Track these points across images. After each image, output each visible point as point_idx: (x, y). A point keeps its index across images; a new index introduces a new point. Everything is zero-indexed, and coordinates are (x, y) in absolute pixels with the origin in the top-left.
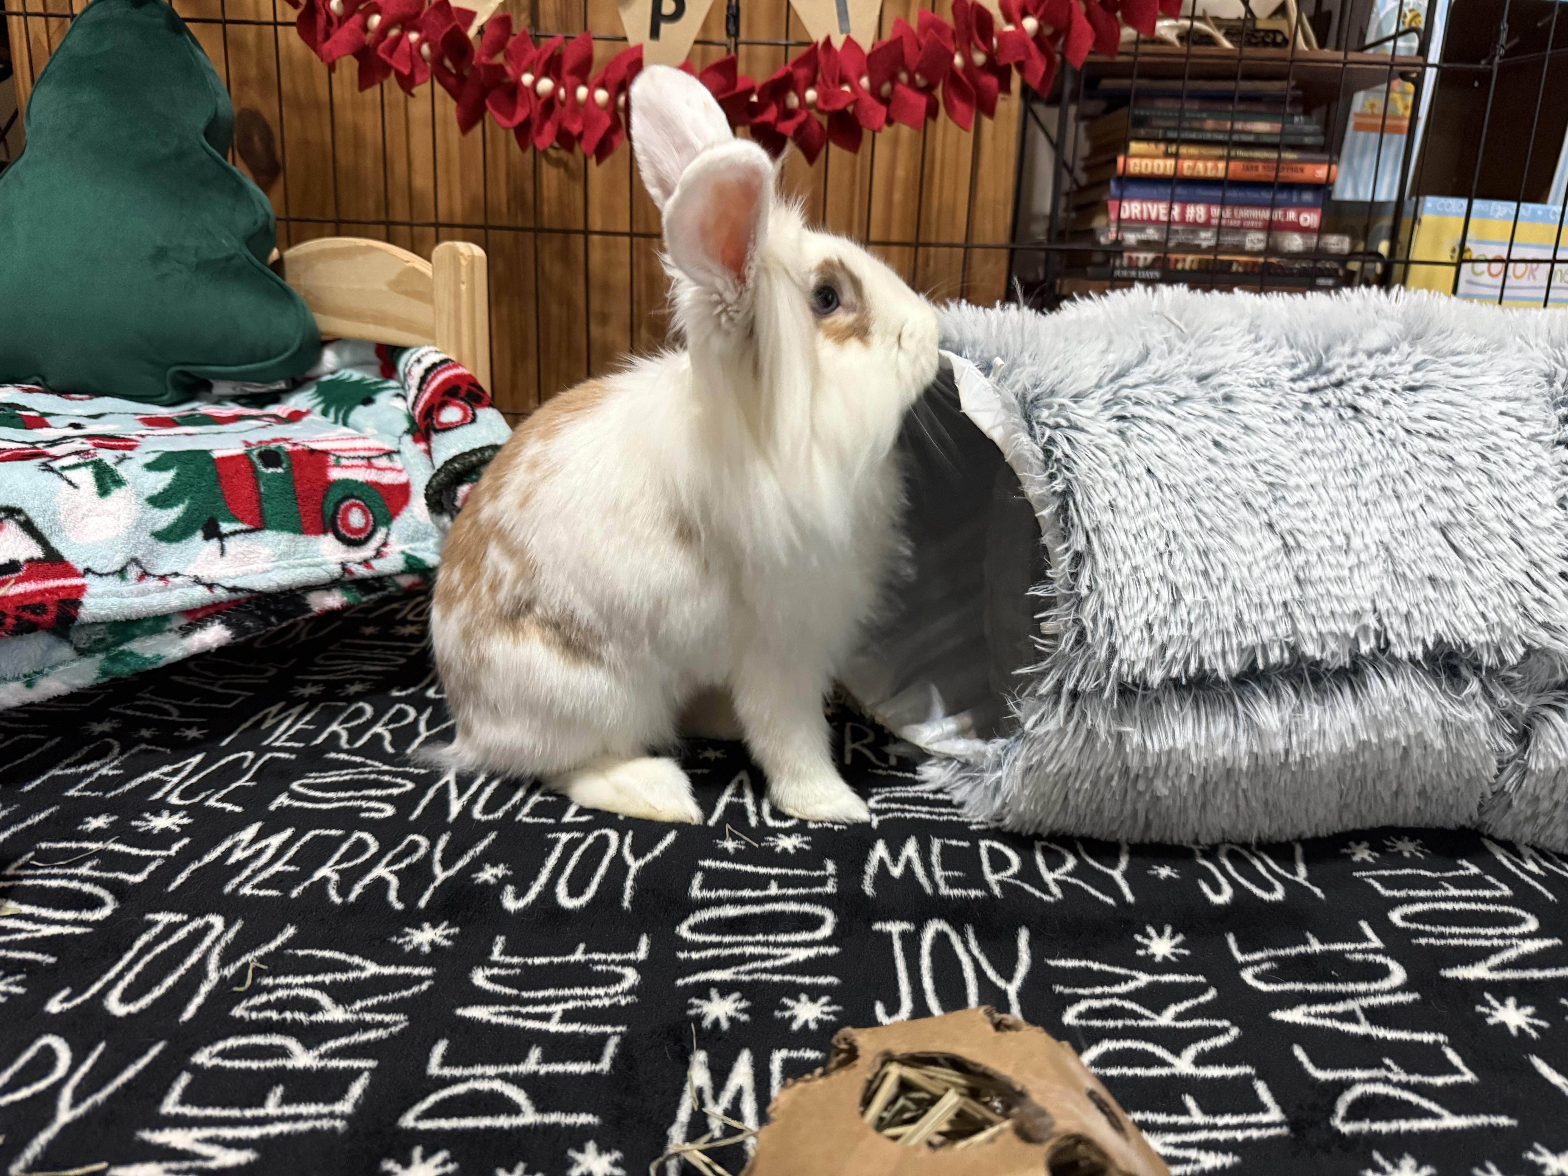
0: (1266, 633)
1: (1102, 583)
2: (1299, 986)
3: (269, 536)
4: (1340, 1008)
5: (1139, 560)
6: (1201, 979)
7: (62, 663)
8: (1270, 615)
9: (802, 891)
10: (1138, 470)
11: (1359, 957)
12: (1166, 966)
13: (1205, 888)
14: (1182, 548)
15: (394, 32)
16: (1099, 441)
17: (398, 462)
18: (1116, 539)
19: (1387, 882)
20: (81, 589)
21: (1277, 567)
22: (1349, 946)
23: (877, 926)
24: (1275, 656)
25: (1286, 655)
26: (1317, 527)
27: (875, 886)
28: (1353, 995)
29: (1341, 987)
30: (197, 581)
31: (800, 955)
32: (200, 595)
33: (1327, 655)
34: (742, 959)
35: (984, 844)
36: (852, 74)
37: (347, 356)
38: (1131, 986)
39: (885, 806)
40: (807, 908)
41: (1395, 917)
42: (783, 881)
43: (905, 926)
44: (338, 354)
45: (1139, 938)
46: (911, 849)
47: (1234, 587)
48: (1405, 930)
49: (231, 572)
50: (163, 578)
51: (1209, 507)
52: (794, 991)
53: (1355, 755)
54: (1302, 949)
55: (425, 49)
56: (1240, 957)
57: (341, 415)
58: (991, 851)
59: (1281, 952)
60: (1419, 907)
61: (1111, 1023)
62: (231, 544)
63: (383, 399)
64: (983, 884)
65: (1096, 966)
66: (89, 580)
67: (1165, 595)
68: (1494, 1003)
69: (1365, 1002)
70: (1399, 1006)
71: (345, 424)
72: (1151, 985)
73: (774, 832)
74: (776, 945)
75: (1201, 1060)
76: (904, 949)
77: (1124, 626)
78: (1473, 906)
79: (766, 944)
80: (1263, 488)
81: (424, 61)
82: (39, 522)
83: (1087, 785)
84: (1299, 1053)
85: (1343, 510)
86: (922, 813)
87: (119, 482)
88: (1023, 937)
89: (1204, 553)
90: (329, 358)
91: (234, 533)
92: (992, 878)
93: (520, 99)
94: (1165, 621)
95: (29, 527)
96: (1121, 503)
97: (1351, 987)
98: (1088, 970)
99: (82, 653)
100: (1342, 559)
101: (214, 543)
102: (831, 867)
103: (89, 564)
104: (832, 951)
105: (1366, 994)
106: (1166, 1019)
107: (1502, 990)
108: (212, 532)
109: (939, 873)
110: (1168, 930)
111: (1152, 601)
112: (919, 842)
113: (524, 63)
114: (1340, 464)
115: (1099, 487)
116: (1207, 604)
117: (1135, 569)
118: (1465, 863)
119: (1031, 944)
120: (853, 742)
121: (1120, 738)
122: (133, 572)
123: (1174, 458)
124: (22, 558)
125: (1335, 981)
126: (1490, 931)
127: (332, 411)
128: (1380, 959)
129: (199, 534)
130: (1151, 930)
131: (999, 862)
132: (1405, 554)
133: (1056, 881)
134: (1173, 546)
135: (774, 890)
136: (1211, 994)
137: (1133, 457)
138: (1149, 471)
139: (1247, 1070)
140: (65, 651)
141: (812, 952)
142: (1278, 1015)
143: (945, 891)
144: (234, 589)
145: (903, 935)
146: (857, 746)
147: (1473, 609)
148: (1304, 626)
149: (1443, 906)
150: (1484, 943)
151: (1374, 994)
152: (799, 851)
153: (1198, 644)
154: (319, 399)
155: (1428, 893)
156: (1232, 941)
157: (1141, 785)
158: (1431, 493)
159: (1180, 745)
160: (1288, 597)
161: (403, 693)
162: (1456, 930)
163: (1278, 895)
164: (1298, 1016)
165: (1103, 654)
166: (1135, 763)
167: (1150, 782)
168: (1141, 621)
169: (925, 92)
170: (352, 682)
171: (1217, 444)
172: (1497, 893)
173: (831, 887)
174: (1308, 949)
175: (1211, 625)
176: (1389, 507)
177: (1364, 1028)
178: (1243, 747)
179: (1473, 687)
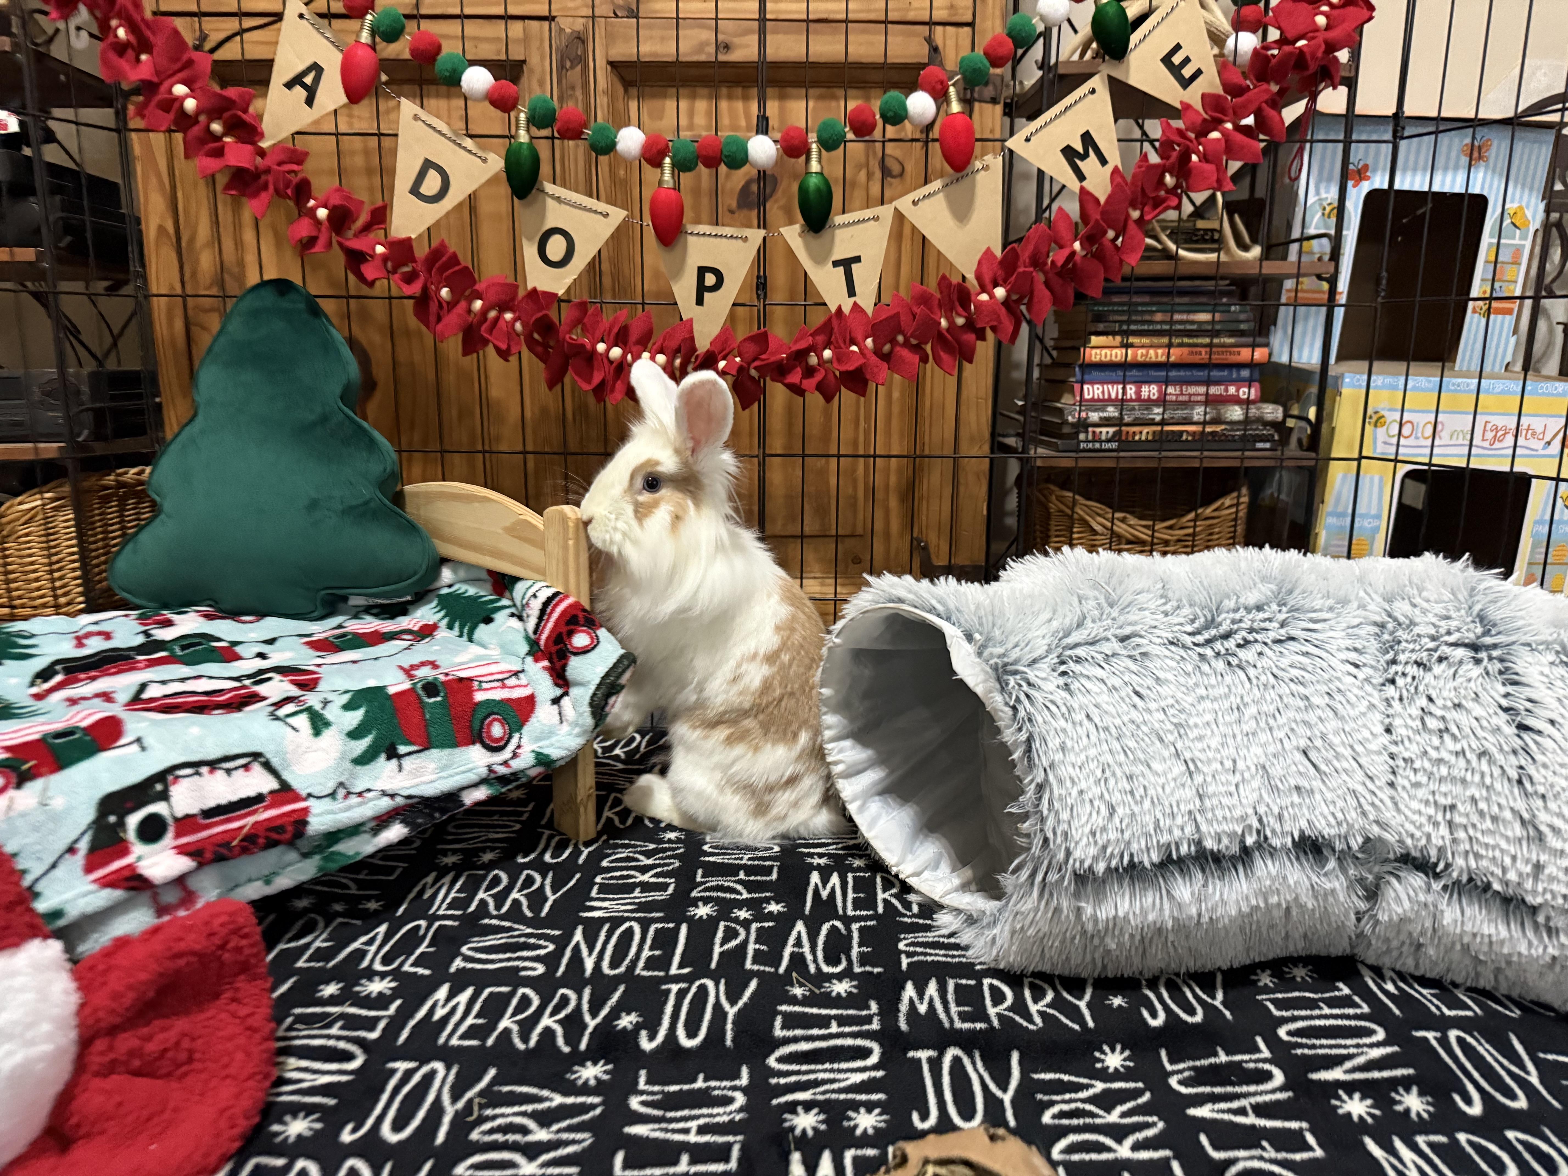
0: (1177, 833)
1: (1057, 805)
2: (1207, 1089)
3: (434, 753)
4: (1235, 1105)
5: (1083, 785)
6: (1140, 1085)
7: (289, 865)
8: (1179, 821)
9: (855, 1029)
10: (1080, 717)
11: (1252, 1065)
12: (1117, 1076)
13: (1146, 1014)
14: (1114, 774)
15: (492, 314)
16: (1051, 697)
17: (523, 679)
18: (1065, 771)
19: (1280, 1004)
20: (306, 811)
21: (1183, 785)
22: (1246, 1057)
23: (911, 1054)
24: (1184, 850)
25: (1193, 848)
26: (1211, 755)
27: (908, 1021)
28: (1245, 1095)
29: (1238, 1089)
30: (384, 793)
31: (857, 1078)
32: (385, 804)
33: (1222, 847)
34: (816, 1083)
35: (986, 982)
36: (859, 338)
37: (462, 574)
38: (1091, 1092)
39: (912, 949)
40: (859, 1042)
41: (1282, 1032)
42: (842, 1021)
43: (931, 1053)
44: (455, 571)
45: (1097, 1054)
46: (932, 988)
47: (1153, 802)
48: (1288, 1043)
49: (407, 784)
50: (360, 794)
51: (1132, 744)
52: (855, 1106)
53: (1251, 914)
54: (1212, 1060)
55: (518, 326)
56: (1169, 1067)
57: (466, 631)
58: (991, 986)
59: (1198, 1063)
60: (1300, 1024)
61: (1075, 1122)
62: (407, 762)
63: (501, 617)
64: (986, 1018)
65: (1066, 1078)
66: (311, 802)
67: (1104, 811)
68: (1345, 1097)
69: (1253, 1100)
70: (1278, 1102)
71: (470, 640)
72: (1105, 1092)
73: (829, 977)
74: (840, 1071)
75: (1136, 1147)
76: (931, 1070)
77: (1076, 834)
78: (1340, 1022)
79: (832, 1071)
80: (1171, 727)
81: (518, 335)
82: (275, 762)
83: (1057, 944)
84: (1203, 1139)
85: (1230, 741)
86: (940, 956)
87: (327, 724)
88: (1015, 1057)
89: (1130, 778)
90: (447, 575)
91: (409, 754)
92: (992, 1011)
93: (595, 363)
94: (1104, 829)
95: (268, 766)
96: (1069, 744)
97: (1244, 1089)
98: (1060, 1081)
99: (305, 855)
100: (1230, 777)
101: (394, 762)
102: (874, 1007)
103: (309, 790)
104: (880, 1074)
105: (1255, 1094)
106: (1113, 1117)
107: (1350, 1087)
108: (392, 754)
109: (954, 1009)
110: (1118, 1047)
111: (1094, 814)
112: (938, 982)
113: (598, 334)
114: (1227, 705)
115: (1052, 733)
116: (1133, 815)
117: (1081, 792)
118: (1341, 985)
119: (1021, 1063)
120: (884, 892)
121: (1079, 911)
122: (341, 792)
123: (1105, 707)
124: (265, 790)
125: (1233, 1084)
126: (1349, 1042)
127: (457, 625)
128: (1267, 1066)
129: (383, 756)
130: (1106, 1048)
131: (998, 997)
132: (1276, 771)
133: (1039, 1012)
134: (1108, 773)
135: (834, 1028)
136: (1147, 1096)
137: (1076, 706)
138: (1088, 716)
139: (1167, 1153)
140: (293, 855)
141: (865, 1076)
142: (1192, 1112)
143: (958, 1025)
144: (409, 797)
145: (930, 1060)
146: (886, 895)
147: (1326, 811)
148: (1204, 828)
149: (1317, 1023)
150: (1344, 1051)
151: (1261, 1093)
152: (850, 994)
153: (1128, 843)
154: (442, 613)
155: (1308, 1013)
156: (1163, 1054)
157: (1096, 941)
158: (1294, 725)
159: (1121, 914)
160: (1192, 807)
161: (527, 860)
162: (1324, 1042)
163: (1199, 1018)
164: (1204, 1112)
165: (1061, 856)
166: (1090, 927)
167: (1102, 939)
168: (1087, 830)
169: (917, 349)
170: (484, 850)
171: (1137, 693)
172: (1358, 1011)
173: (875, 1026)
174: (1217, 1061)
175: (1137, 829)
176: (1264, 737)
177: (1251, 1120)
178: (1167, 913)
179: (1332, 864)
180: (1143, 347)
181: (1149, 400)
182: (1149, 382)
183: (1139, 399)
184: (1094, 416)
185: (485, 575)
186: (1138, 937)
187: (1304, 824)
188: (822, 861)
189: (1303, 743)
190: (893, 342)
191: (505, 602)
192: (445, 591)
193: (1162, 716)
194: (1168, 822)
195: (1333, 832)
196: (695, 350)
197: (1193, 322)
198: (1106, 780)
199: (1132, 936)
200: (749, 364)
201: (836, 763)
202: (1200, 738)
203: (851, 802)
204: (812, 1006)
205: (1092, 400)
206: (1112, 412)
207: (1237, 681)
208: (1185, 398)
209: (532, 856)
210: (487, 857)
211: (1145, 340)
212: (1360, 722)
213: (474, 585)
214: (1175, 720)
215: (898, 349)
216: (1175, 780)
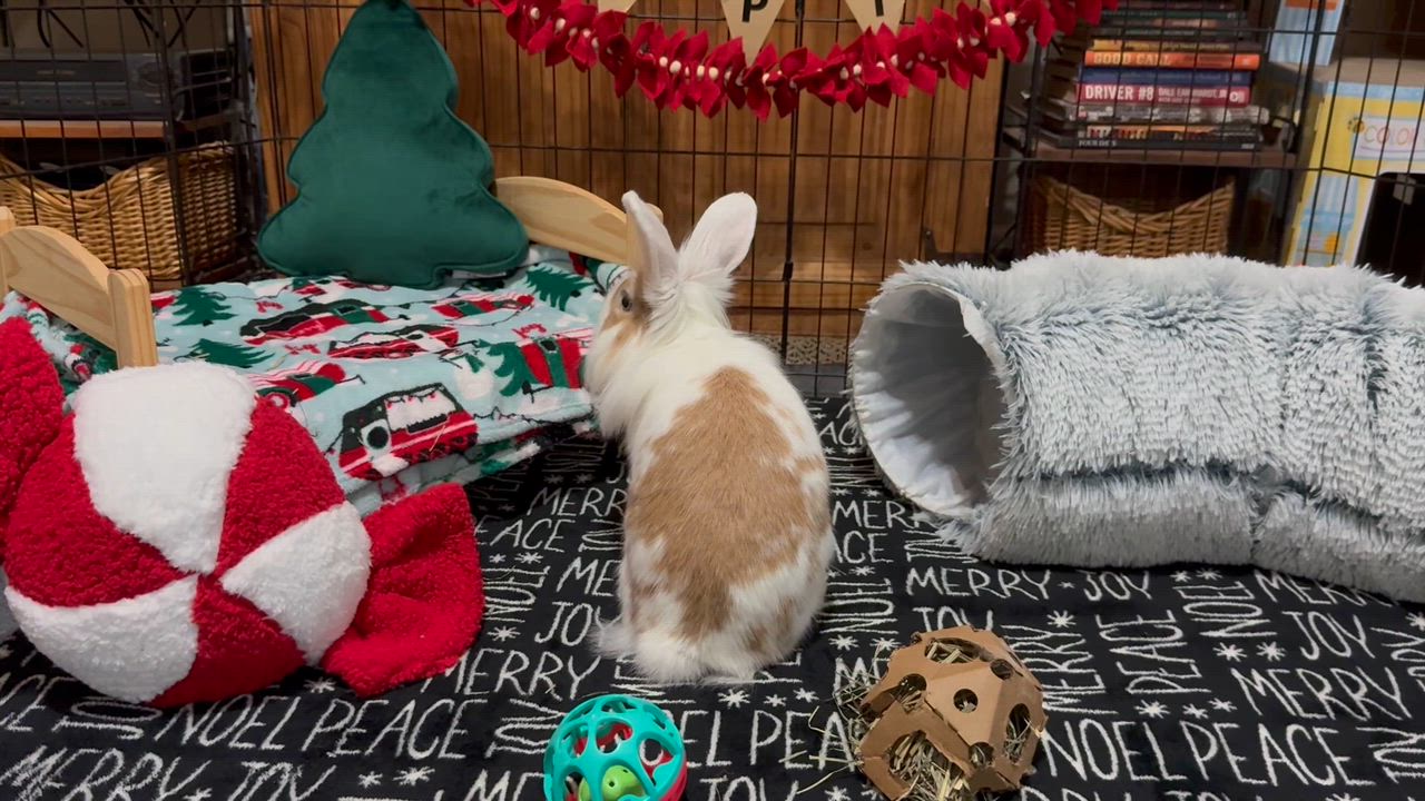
0: (1119, 449)
1: (1033, 423)
2: (1127, 639)
3: (556, 390)
4: (1145, 648)
5: (1053, 411)
6: (1079, 635)
7: (461, 469)
8: (1121, 439)
9: (875, 593)
10: (1055, 364)
11: (1161, 626)
12: (1063, 629)
13: (1087, 593)
15: (574, 31)
16: (1035, 347)
18: (1041, 400)
19: (1188, 592)
20: (474, 427)
21: (1127, 415)
22: (1158, 622)
23: (915, 609)
24: (1123, 462)
25: (1130, 461)
26: (1149, 395)
27: (913, 591)
28: (1152, 643)
29: (1148, 639)
30: (523, 418)
31: (878, 622)
32: (525, 426)
33: (1153, 462)
34: (849, 624)
35: (970, 571)
36: (886, 55)
37: (547, 255)
38: (1043, 637)
39: (914, 549)
40: (878, 601)
41: (1187, 608)
42: (864, 589)
43: (930, 609)
44: (540, 252)
45: (1050, 617)
46: (930, 573)
48: (1190, 615)
49: (539, 412)
50: (508, 417)
51: (1091, 384)
52: (877, 636)
54: (1133, 623)
55: (594, 41)
56: (1101, 626)
57: (557, 302)
58: (974, 574)
59: (1122, 624)
60: (1201, 604)
61: (1030, 652)
62: (537, 396)
63: (587, 292)
64: (970, 591)
65: (1026, 628)
66: (476, 421)
68: (1224, 647)
69: (1158, 646)
70: (1176, 648)
71: (562, 309)
72: (1052, 638)
73: (854, 566)
74: (865, 617)
75: (1071, 667)
76: (929, 619)
78: (1230, 604)
79: (860, 617)
80: (1122, 374)
81: (594, 50)
82: (450, 390)
84: (1119, 665)
85: (1165, 387)
86: (936, 554)
87: (481, 364)
88: (990, 614)
90: (534, 255)
91: (539, 390)
92: (974, 587)
93: (659, 76)
95: (446, 393)
97: (1153, 639)
98: (1022, 630)
99: (472, 462)
100: (1162, 412)
101: (529, 395)
102: (888, 582)
103: (476, 412)
104: (894, 620)
105: (1159, 642)
106: (1058, 650)
107: (1228, 642)
108: (527, 390)
109: (946, 585)
110: (1065, 613)
112: (934, 569)
113: (661, 50)
114: (1166, 361)
118: (1238, 583)
119: (993, 618)
120: (892, 513)
121: (1042, 502)
122: (496, 415)
123: (1074, 357)
124: (446, 412)
125: (1145, 636)
126: (1233, 616)
127: (549, 297)
128: (1171, 627)
129: (521, 391)
130: (1056, 613)
131: (979, 579)
132: (1195, 412)
133: (1009, 589)
135: (860, 592)
136: (1083, 641)
137: (1053, 356)
138: (1061, 364)
139: (1093, 671)
140: (463, 462)
141: (884, 621)
142: (1113, 650)
143: (949, 593)
144: (540, 422)
145: (928, 613)
146: (894, 516)
147: (1231, 441)
149: (1214, 603)
150: (1229, 621)
151: (1164, 642)
152: (869, 574)
153: (1082, 454)
154: (534, 287)
155: (1209, 597)
156: (1098, 618)
157: (1055, 528)
158: (1214, 379)
159: (1073, 505)
160: (1131, 431)
161: (614, 482)
162: (1216, 615)
163: (1127, 596)
164: (1123, 651)
165: (1032, 458)
166: (1049, 514)
167: (1059, 525)
168: (1053, 441)
169: (937, 66)
170: (580, 474)
171: (1099, 350)
172: (1246, 598)
173: (890, 591)
174: (1136, 623)
175: (1088, 443)
176: (1191, 386)
177: (1155, 656)
178: (1107, 508)
179: (1235, 481)
180: (1142, 51)
181: (1145, 101)
182: (1146, 84)
183: (1136, 99)
184: (1094, 116)
185: (567, 257)
186: (1085, 526)
187: (1214, 450)
188: (843, 492)
189: (1217, 392)
190: (916, 60)
191: (587, 280)
192: (532, 269)
193: (1115, 366)
194: (1113, 440)
195: (1235, 457)
196: (744, 65)
197: (1191, 28)
198: (1070, 408)
199: (1081, 524)
200: (789, 78)
201: (863, 411)
202: (1143, 383)
203: (874, 441)
204: (843, 581)
205: (1093, 100)
206: (1109, 111)
207: (1175, 345)
208: (1179, 100)
209: (617, 479)
210: (583, 478)
211: (1145, 45)
212: (1262, 380)
213: (557, 265)
214: (1125, 369)
215: (919, 65)
216: (1120, 411)
